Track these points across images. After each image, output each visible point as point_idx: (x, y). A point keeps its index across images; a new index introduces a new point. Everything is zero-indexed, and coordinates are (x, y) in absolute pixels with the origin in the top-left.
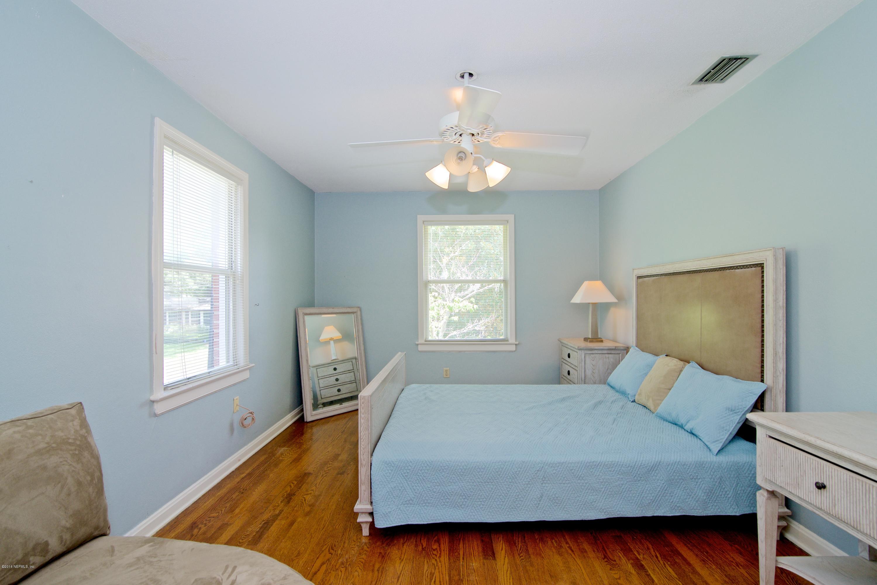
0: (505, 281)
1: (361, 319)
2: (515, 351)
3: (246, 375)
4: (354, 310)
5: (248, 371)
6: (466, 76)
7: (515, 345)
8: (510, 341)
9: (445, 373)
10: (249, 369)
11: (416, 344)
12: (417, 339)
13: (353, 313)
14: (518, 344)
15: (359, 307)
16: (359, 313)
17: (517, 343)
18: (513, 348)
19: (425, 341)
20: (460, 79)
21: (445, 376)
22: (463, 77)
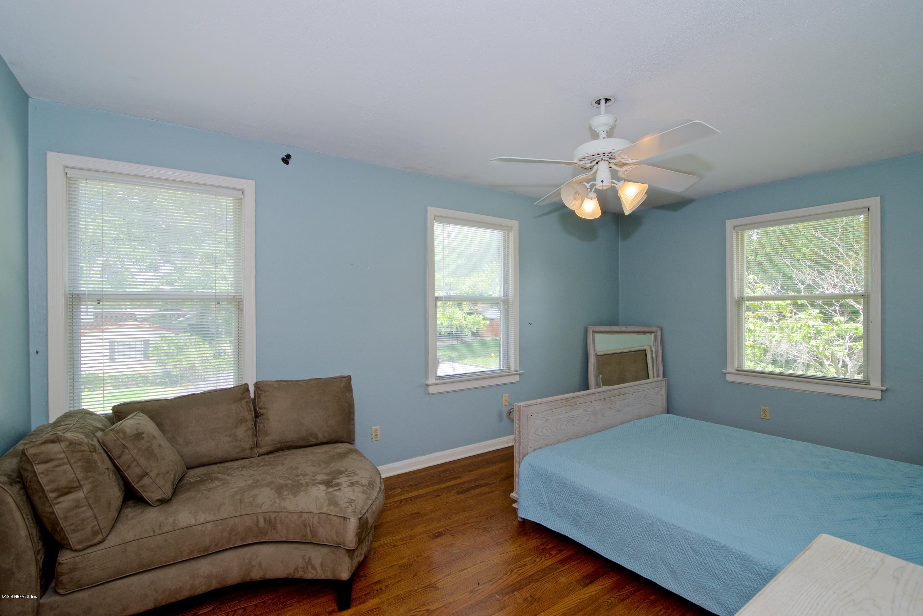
0: (866, 297)
1: (662, 340)
2: (880, 400)
3: (516, 379)
4: (654, 329)
5: (518, 376)
6: (603, 102)
7: (881, 392)
8: (872, 385)
9: (762, 413)
10: (520, 374)
11: (722, 372)
12: (725, 366)
13: (651, 333)
14: (886, 390)
15: (658, 327)
16: (659, 333)
17: (884, 388)
18: (877, 395)
19: (738, 370)
20: (597, 105)
21: (762, 417)
22: (598, 102)
